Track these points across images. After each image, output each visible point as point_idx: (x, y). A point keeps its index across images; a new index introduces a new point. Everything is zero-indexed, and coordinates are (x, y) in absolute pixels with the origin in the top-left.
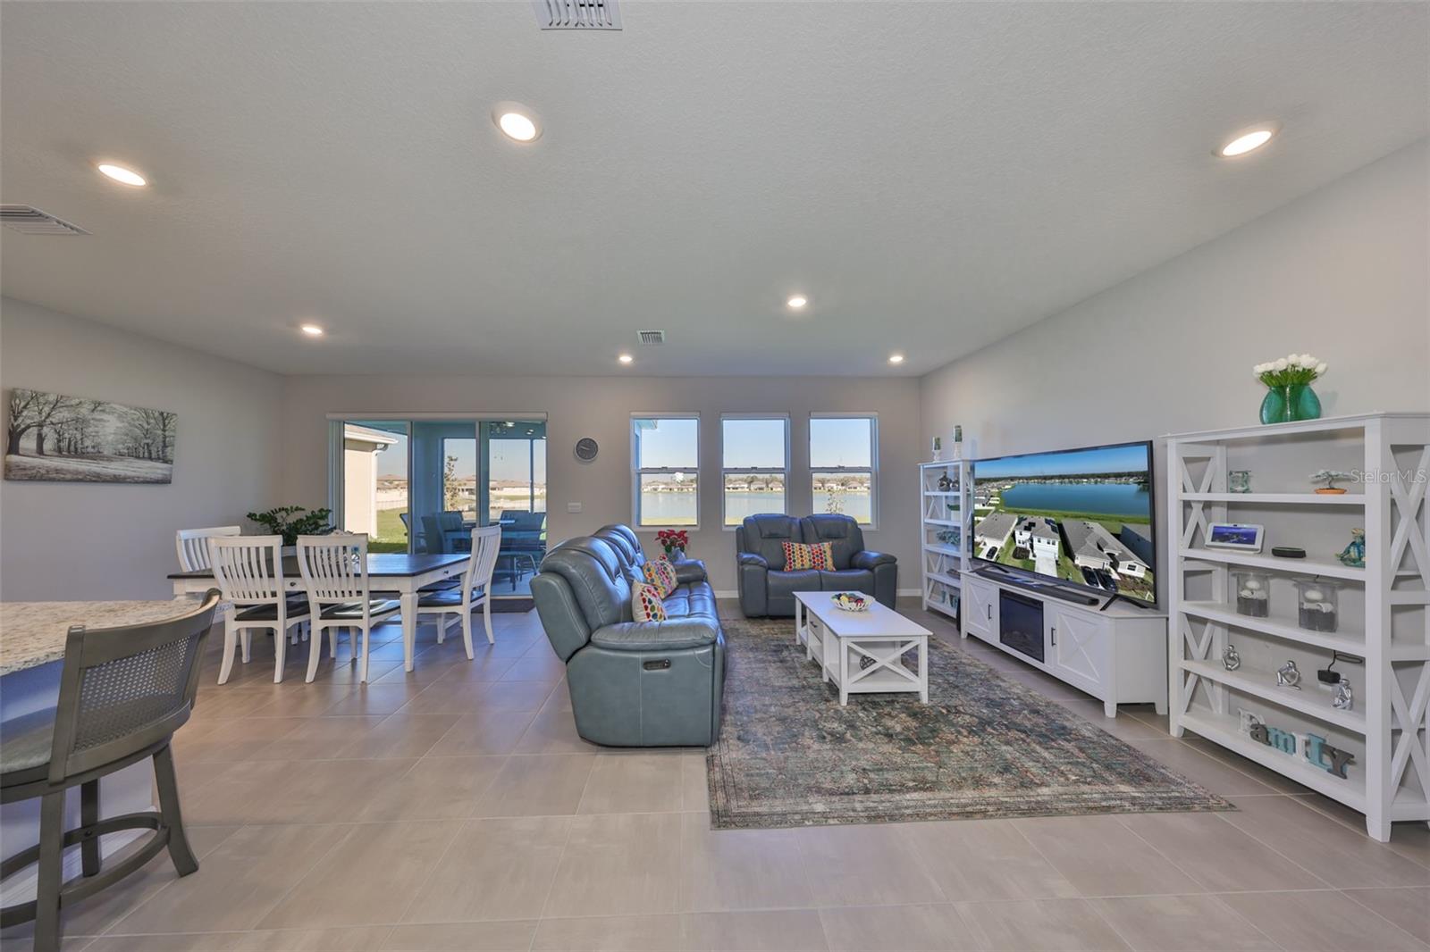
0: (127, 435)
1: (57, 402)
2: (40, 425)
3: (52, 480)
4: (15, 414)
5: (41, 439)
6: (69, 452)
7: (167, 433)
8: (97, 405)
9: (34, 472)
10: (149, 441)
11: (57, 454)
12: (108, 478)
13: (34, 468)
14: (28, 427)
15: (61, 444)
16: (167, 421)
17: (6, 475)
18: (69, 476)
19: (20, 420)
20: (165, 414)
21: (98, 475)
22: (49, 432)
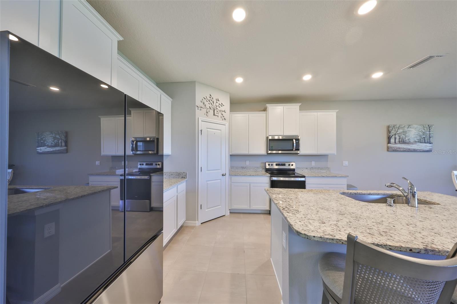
0: (418, 135)
1: (399, 127)
2: (395, 135)
3: (398, 151)
4: (389, 132)
5: (395, 139)
6: (402, 142)
7: (431, 133)
8: (409, 126)
9: (394, 148)
10: (424, 136)
11: (399, 143)
12: (412, 150)
13: (394, 147)
14: (393, 136)
15: (400, 140)
16: (430, 128)
17: (388, 150)
18: (402, 150)
19: (391, 134)
20: (430, 126)
21: (409, 149)
22: (397, 136)
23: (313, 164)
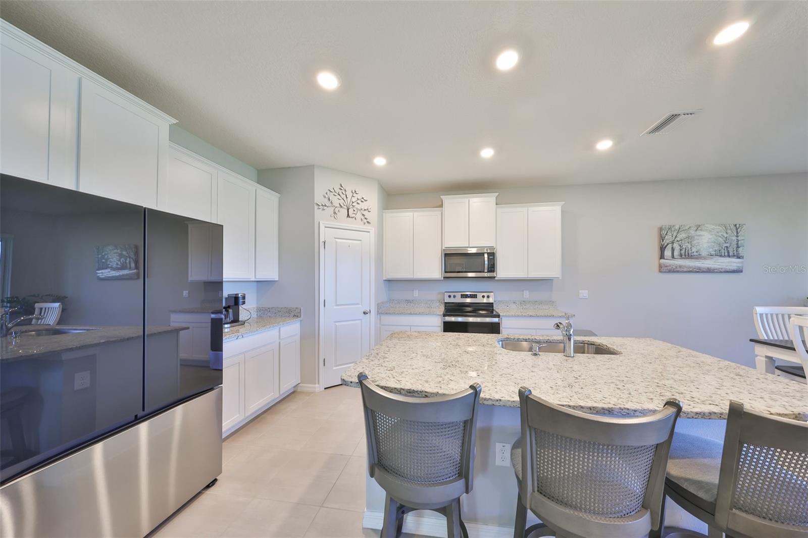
0: (714, 242)
1: (679, 228)
2: (673, 243)
3: (678, 272)
4: (662, 238)
5: (673, 250)
6: (685, 256)
7: (739, 238)
8: (698, 227)
10: (728, 245)
11: (680, 257)
12: (705, 270)
13: (670, 266)
14: (668, 244)
15: (682, 252)
16: (739, 230)
17: (660, 270)
18: (685, 270)
19: (665, 241)
20: (738, 226)
21: (699, 268)
22: (676, 246)
23: (527, 295)
